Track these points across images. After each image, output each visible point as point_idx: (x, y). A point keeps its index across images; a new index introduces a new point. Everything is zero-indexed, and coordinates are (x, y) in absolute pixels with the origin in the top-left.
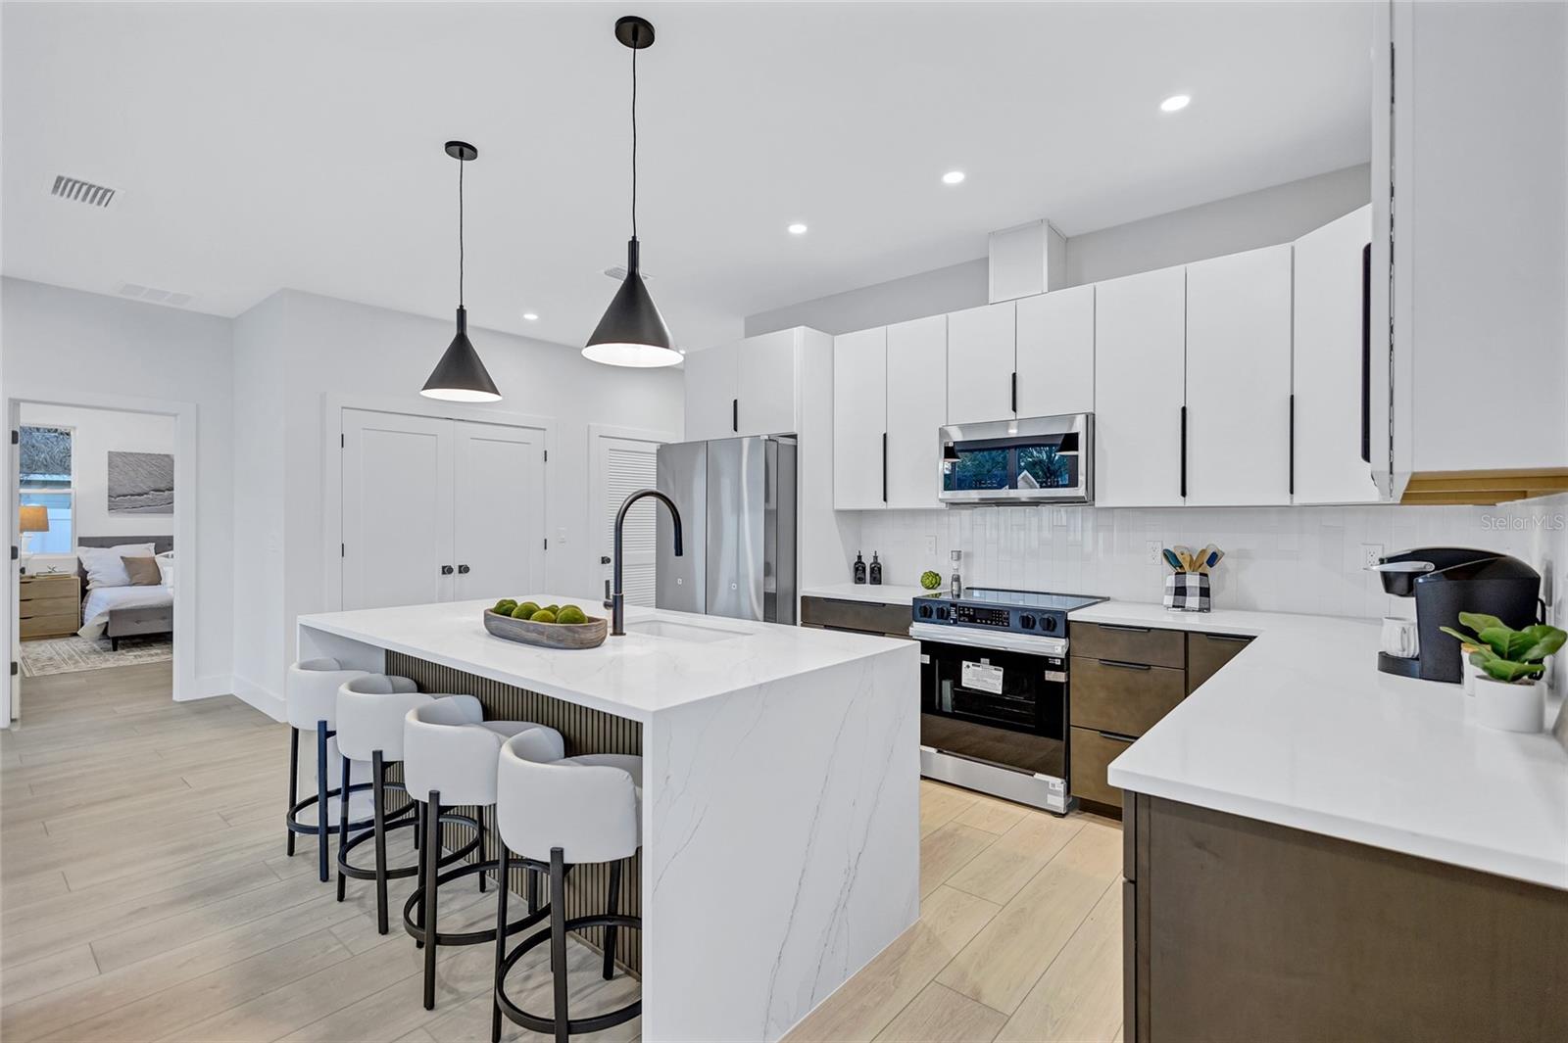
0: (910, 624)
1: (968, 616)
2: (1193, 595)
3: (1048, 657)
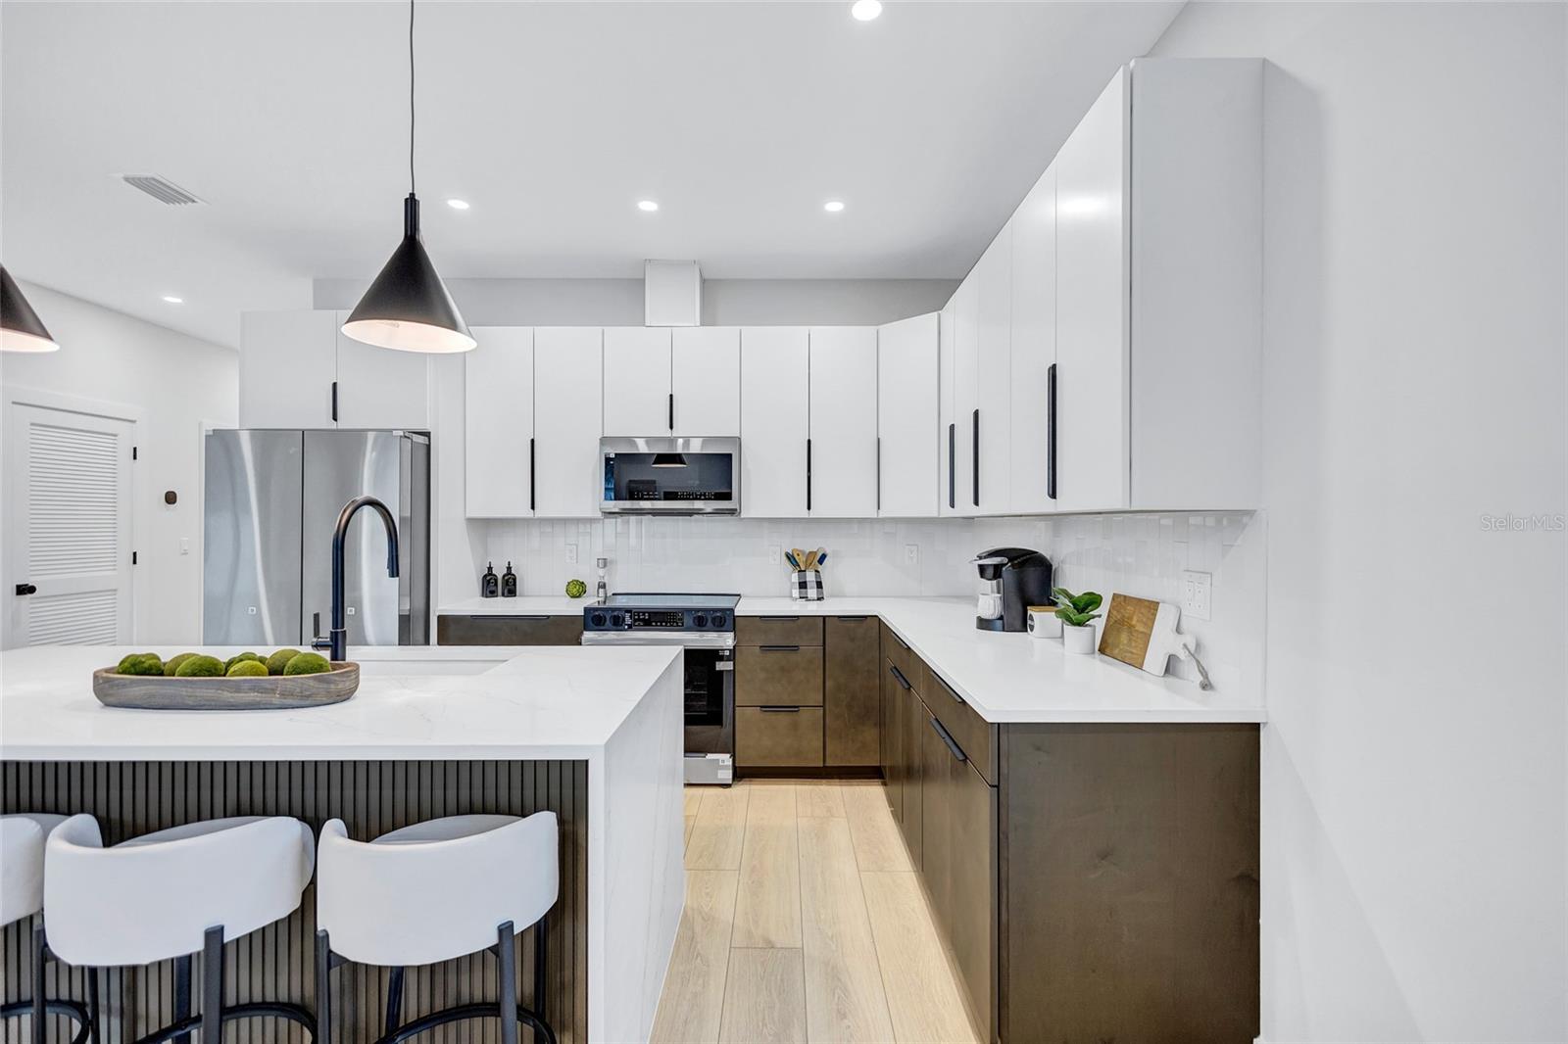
0: (582, 633)
1: (644, 620)
2: (812, 588)
3: (718, 650)
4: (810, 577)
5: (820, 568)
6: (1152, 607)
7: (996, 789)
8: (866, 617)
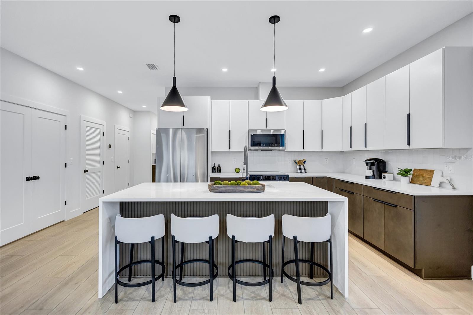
1: (265, 178)
2: (303, 170)
4: (302, 167)
5: (304, 165)
6: (432, 172)
7: (414, 211)
8: (323, 177)
